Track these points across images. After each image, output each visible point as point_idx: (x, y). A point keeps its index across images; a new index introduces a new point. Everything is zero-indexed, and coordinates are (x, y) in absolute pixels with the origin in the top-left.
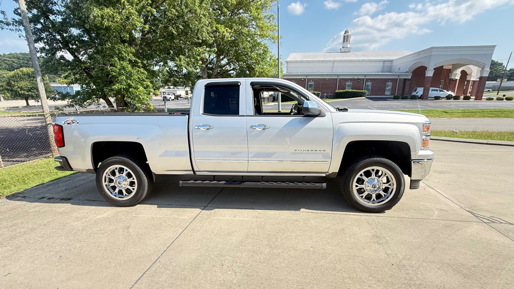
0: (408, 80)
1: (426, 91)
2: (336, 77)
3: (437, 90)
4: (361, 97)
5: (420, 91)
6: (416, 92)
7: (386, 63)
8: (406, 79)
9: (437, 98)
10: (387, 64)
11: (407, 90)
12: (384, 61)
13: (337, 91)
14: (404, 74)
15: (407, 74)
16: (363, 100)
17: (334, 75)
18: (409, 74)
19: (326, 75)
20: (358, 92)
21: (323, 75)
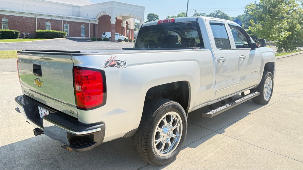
0: (97, 25)
1: (113, 35)
2: (34, 17)
3: (118, 35)
4: (62, 37)
5: (108, 35)
6: (105, 36)
7: (74, 8)
8: (95, 24)
9: (120, 41)
10: (76, 9)
11: (97, 33)
12: (73, 6)
13: (37, 31)
14: (93, 19)
15: (95, 20)
16: (64, 41)
17: (32, 14)
18: (97, 20)
19: (22, 13)
20: (59, 33)
21: (19, 13)
